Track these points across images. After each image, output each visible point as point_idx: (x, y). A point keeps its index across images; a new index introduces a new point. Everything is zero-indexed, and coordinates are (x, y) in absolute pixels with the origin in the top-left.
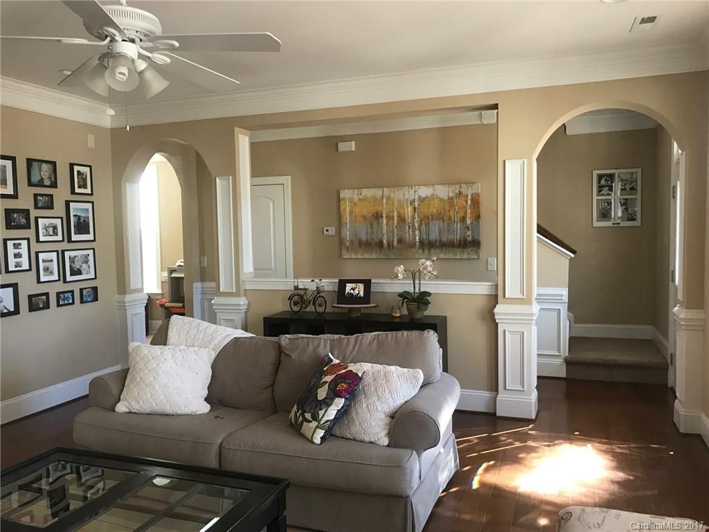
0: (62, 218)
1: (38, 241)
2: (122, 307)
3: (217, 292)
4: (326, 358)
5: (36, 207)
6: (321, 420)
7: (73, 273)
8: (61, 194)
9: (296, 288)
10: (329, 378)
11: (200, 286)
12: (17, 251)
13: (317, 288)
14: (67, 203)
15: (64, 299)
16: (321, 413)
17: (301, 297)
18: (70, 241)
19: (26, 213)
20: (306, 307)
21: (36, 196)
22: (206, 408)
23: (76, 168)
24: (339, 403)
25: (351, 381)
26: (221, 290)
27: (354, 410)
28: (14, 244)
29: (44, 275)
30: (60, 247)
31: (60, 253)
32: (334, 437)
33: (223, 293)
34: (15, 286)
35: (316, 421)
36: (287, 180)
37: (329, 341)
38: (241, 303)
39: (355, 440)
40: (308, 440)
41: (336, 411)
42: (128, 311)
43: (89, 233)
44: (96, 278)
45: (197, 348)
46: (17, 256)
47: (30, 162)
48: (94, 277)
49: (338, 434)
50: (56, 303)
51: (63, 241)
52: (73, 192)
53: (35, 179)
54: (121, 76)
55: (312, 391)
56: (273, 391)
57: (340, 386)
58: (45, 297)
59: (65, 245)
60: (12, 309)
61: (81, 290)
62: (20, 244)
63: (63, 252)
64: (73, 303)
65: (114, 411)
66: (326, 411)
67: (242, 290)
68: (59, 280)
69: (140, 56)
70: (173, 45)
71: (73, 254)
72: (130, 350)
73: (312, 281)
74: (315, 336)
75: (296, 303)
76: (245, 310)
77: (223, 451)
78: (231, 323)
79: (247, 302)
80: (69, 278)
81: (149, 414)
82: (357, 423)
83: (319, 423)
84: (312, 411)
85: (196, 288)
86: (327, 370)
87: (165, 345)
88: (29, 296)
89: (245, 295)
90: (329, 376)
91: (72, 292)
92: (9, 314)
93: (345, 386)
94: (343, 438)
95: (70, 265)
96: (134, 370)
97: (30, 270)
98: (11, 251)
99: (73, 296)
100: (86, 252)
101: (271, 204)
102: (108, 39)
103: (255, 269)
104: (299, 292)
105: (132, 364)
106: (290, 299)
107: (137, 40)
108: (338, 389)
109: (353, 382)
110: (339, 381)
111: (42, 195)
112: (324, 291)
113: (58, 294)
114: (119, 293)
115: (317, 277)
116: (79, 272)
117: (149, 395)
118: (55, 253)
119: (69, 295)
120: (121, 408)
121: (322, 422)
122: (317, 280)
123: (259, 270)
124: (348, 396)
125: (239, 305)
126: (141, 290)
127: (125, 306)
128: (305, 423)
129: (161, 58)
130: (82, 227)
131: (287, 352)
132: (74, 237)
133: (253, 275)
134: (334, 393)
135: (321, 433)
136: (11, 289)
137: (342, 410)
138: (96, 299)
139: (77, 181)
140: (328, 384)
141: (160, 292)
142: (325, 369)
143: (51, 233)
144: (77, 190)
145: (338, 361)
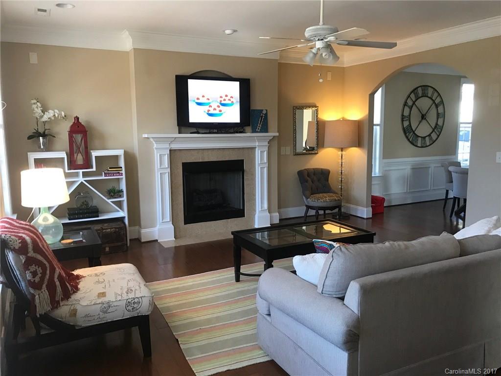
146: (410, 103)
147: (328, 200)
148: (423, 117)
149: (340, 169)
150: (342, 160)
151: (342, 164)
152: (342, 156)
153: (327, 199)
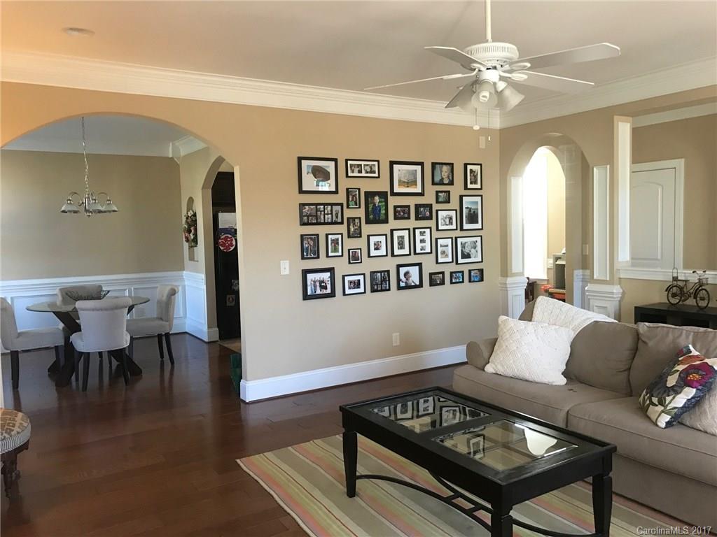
0: (456, 210)
1: (438, 229)
2: (504, 288)
3: (592, 280)
4: (684, 349)
5: (437, 202)
6: (667, 405)
7: (464, 256)
8: (457, 190)
9: (675, 279)
10: (681, 368)
11: (581, 273)
12: (422, 237)
13: (699, 279)
14: (461, 197)
15: (456, 278)
16: (668, 399)
17: (681, 289)
18: (462, 229)
19: (430, 206)
20: (685, 300)
21: (437, 192)
22: (563, 381)
23: (469, 167)
24: (690, 393)
25: (704, 373)
26: (595, 277)
27: (707, 402)
28: (421, 232)
29: (442, 258)
30: (454, 234)
31: (454, 239)
32: (683, 426)
33: (596, 280)
34: (420, 265)
35: (662, 405)
36: (680, 164)
37: (692, 334)
38: (615, 291)
39: (706, 432)
40: (653, 422)
41: (685, 400)
42: (509, 292)
43: (477, 222)
44: (482, 261)
45: (557, 327)
46: (423, 241)
47: (434, 165)
48: (480, 260)
49: (688, 423)
50: (449, 281)
51: (457, 229)
52: (466, 188)
53: (437, 179)
54: (484, 99)
55: (662, 378)
56: (629, 375)
57: (691, 376)
58: (441, 275)
59: (458, 233)
60: (418, 283)
61: (470, 271)
62: (425, 232)
63: (456, 238)
64: (463, 282)
65: (484, 370)
66: (674, 398)
67: (616, 278)
68: (452, 262)
69: (502, 78)
70: (525, 66)
71: (464, 240)
72: (500, 322)
73: (694, 272)
74: (678, 327)
75: (674, 295)
76: (619, 299)
77: (570, 418)
78: (603, 310)
79: (621, 291)
80: (460, 261)
81: (512, 377)
82: (709, 417)
83: (666, 407)
84: (660, 396)
85: (577, 275)
86: (683, 360)
87: (531, 321)
88: (430, 273)
89: (620, 284)
90: (681, 366)
91: (462, 272)
92: (416, 287)
93: (697, 377)
94: (693, 428)
95: (462, 250)
96: (502, 339)
97: (431, 253)
98: (418, 238)
99: (463, 276)
100: (474, 239)
101: (660, 190)
102: (477, 70)
103: (632, 259)
104: (679, 283)
105: (500, 334)
106: (668, 290)
107: (498, 67)
108: (689, 378)
109: (706, 374)
110: (690, 371)
111: (441, 192)
112: (708, 284)
113: (451, 273)
114: (502, 276)
115: (700, 269)
116: (468, 256)
117: (511, 362)
118: (450, 240)
119: (460, 274)
120: (489, 368)
121: (668, 408)
122: (700, 272)
123: (636, 259)
124: (700, 387)
125: (613, 293)
126: (522, 274)
127: (507, 288)
128: (651, 406)
129: (519, 77)
130: (473, 218)
131: (643, 339)
132: (466, 226)
133: (630, 264)
134: (685, 382)
135: (667, 418)
136: (417, 267)
137: (693, 400)
138: (482, 279)
139: (470, 177)
140: (678, 373)
141: (546, 278)
142: (680, 359)
143: (448, 223)
144: (470, 186)
145: (697, 353)
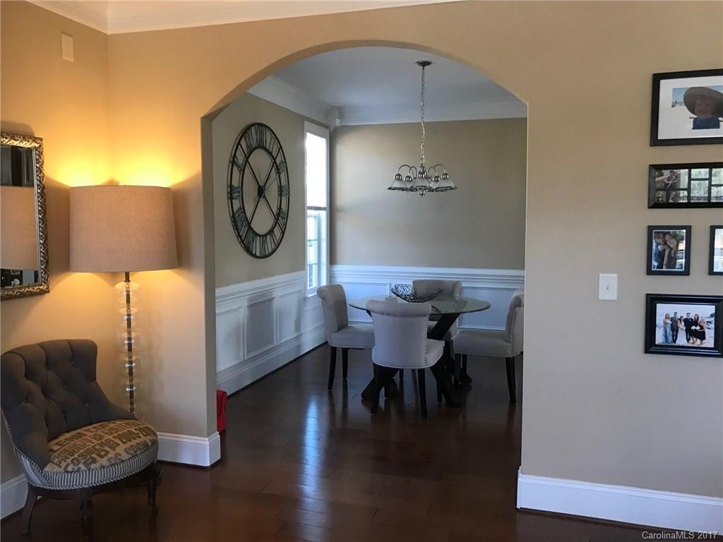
146: (240, 158)
147: (125, 456)
148: (261, 192)
149: (125, 335)
150: (128, 308)
151: (129, 320)
152: (128, 296)
153: (121, 449)
